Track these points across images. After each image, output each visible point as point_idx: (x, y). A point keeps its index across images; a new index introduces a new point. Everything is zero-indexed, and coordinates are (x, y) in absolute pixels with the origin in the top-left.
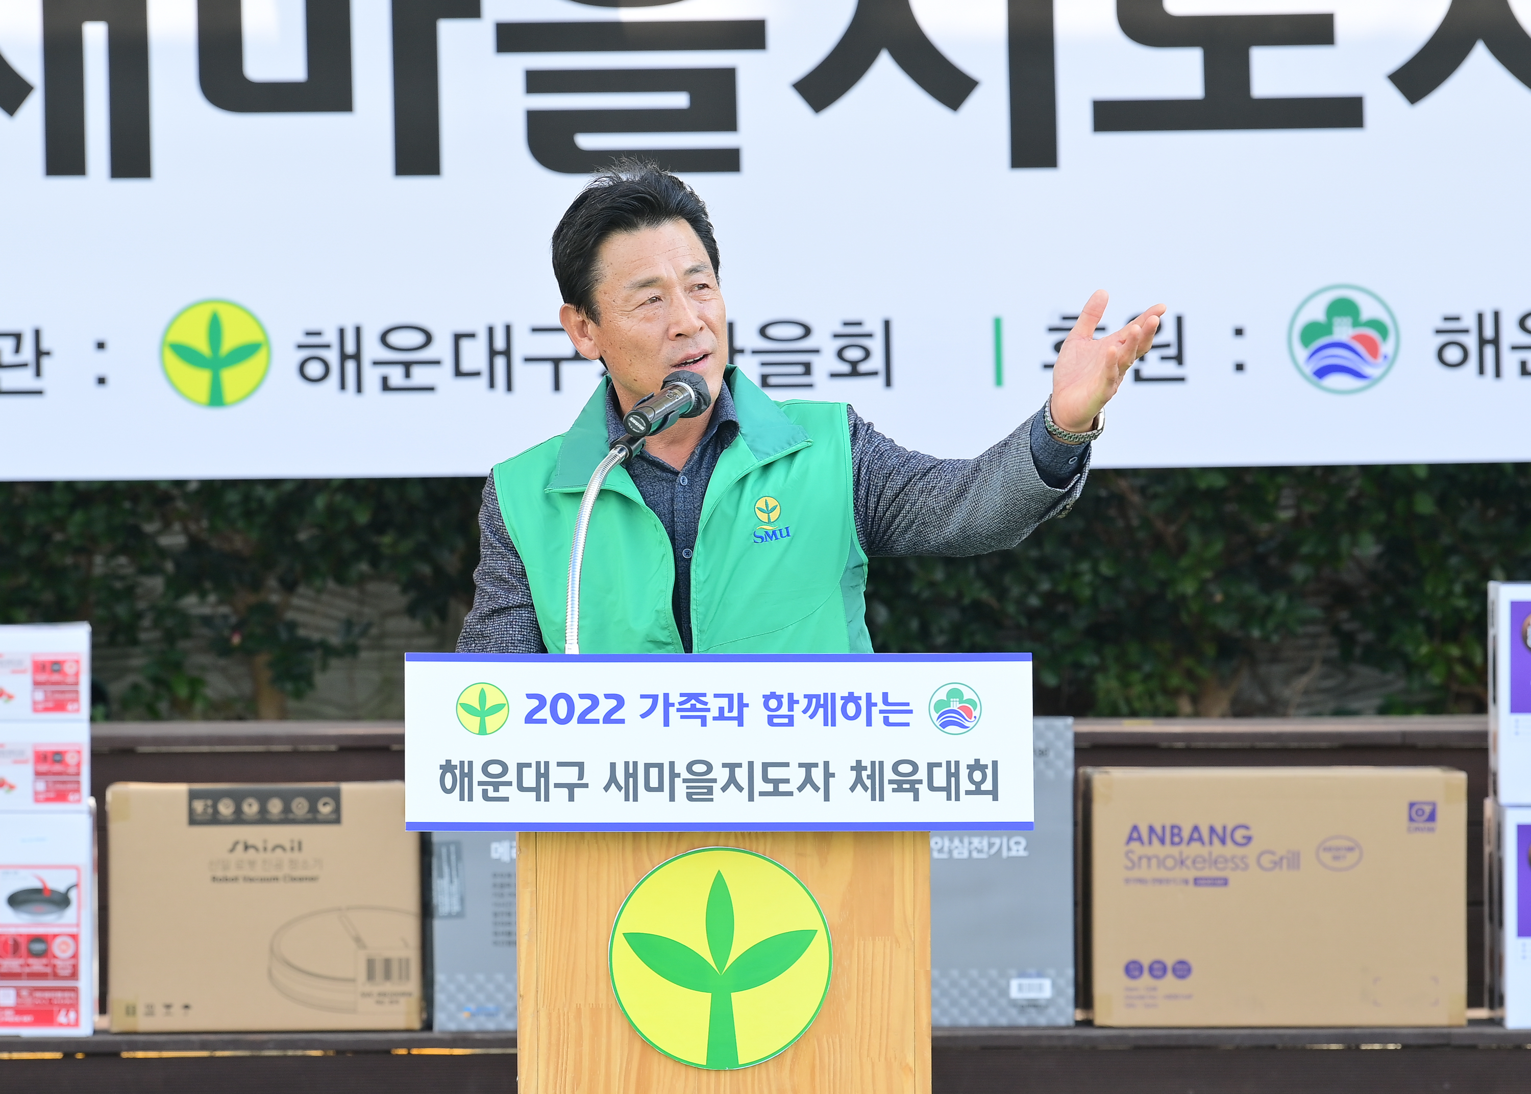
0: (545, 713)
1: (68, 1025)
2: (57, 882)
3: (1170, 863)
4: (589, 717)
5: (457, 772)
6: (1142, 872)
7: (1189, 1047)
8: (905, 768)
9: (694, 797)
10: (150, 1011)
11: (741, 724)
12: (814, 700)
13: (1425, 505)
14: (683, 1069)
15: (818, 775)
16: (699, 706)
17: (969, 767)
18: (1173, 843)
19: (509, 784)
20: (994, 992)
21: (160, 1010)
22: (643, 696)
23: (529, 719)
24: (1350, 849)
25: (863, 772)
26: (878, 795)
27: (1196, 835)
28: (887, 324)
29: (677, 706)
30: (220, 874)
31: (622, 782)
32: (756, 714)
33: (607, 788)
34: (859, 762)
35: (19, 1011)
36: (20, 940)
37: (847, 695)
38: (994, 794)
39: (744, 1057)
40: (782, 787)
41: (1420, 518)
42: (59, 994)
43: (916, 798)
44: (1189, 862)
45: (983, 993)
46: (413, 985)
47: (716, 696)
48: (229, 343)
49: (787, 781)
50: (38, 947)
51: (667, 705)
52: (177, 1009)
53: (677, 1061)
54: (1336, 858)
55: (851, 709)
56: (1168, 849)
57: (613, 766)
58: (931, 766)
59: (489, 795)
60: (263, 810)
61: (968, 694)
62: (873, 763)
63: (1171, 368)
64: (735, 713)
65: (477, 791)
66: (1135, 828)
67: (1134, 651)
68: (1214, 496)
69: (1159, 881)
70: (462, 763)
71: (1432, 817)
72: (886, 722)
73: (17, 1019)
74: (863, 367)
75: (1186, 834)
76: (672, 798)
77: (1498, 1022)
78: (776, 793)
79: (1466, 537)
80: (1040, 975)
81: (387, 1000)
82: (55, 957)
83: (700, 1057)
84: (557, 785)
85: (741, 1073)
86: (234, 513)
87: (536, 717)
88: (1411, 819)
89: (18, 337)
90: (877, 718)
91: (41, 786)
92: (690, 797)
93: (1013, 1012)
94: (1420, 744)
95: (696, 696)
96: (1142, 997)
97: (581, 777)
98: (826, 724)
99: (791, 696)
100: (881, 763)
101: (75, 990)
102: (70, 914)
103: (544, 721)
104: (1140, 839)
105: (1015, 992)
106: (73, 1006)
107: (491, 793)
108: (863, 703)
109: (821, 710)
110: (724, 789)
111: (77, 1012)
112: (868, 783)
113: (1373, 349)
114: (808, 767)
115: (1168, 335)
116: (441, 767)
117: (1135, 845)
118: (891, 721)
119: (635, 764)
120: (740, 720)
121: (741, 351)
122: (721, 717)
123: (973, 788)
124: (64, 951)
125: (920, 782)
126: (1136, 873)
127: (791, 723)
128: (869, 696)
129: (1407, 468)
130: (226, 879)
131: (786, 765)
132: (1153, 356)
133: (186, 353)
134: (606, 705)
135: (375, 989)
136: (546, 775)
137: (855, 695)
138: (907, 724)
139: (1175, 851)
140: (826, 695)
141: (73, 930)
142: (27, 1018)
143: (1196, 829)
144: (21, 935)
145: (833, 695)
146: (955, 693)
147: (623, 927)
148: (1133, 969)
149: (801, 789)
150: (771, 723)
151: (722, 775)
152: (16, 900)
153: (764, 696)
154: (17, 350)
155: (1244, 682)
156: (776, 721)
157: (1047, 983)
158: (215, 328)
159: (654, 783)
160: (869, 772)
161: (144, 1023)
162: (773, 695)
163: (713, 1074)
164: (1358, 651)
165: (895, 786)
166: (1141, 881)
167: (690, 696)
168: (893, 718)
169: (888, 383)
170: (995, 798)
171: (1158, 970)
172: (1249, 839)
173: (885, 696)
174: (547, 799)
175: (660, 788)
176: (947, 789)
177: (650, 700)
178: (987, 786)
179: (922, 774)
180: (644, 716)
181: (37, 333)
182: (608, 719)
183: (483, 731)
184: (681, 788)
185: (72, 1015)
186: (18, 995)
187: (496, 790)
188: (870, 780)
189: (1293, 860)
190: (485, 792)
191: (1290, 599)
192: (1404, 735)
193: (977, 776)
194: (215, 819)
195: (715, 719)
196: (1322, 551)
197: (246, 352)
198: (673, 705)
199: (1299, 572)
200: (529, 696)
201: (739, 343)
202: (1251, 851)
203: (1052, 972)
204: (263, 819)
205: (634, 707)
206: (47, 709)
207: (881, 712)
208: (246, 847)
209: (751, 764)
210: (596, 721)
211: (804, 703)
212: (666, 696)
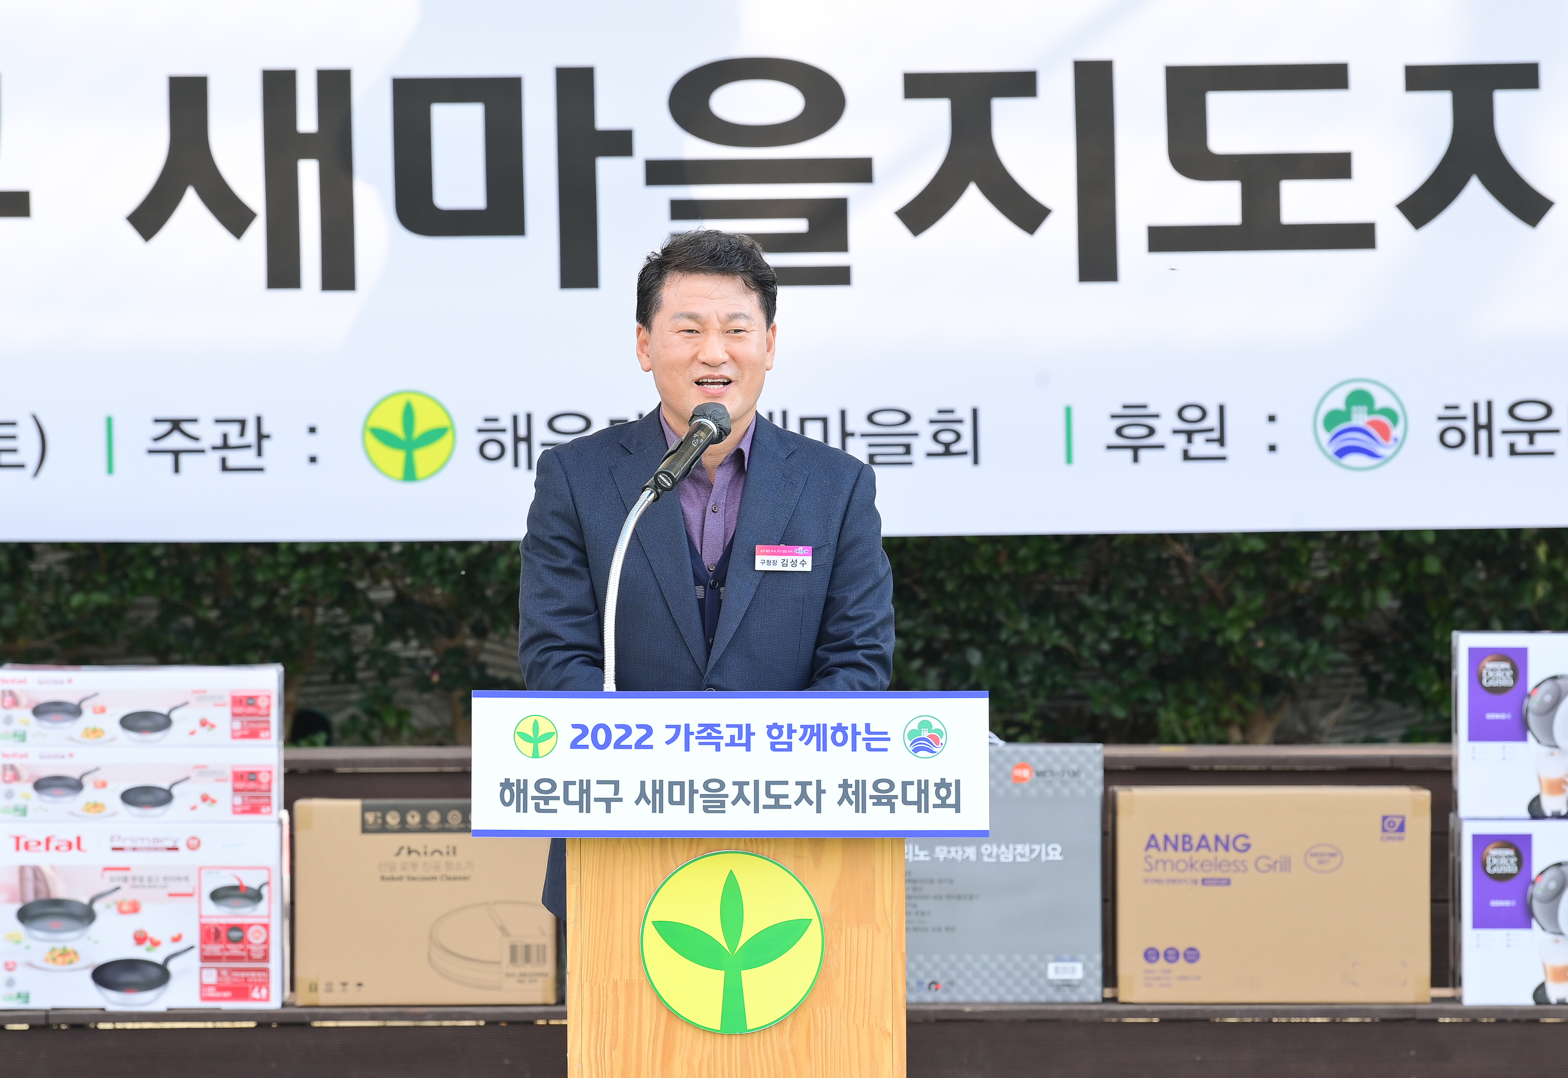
0: (587, 740)
1: (261, 1000)
2: (252, 881)
3: (1182, 866)
4: (623, 743)
5: (515, 788)
6: (1159, 874)
7: (1197, 1021)
8: (884, 786)
9: (709, 809)
10: (329, 988)
11: (748, 749)
12: (809, 730)
13: (1433, 565)
14: (701, 1034)
15: (811, 792)
16: (714, 734)
17: (936, 785)
18: (1184, 850)
19: (557, 798)
20: (1034, 974)
21: (337, 987)
22: (667, 727)
23: (574, 745)
24: (1333, 855)
25: (849, 789)
26: (861, 808)
27: (1203, 842)
28: (975, 412)
29: (696, 734)
30: (387, 874)
31: (650, 797)
32: (761, 741)
33: (637, 802)
34: (845, 781)
35: (220, 988)
36: (220, 928)
37: (836, 726)
38: (957, 807)
39: (752, 1023)
40: (782, 802)
41: (1429, 577)
42: (253, 974)
43: (892, 811)
44: (1198, 866)
45: (1025, 975)
46: (549, 967)
47: (728, 726)
48: (421, 427)
49: (786, 796)
50: (235, 934)
51: (688, 733)
52: (352, 987)
53: (696, 1027)
54: (1321, 862)
55: (839, 737)
56: (1180, 855)
57: (643, 784)
58: (905, 784)
59: (541, 808)
60: (424, 821)
61: (936, 725)
62: (857, 782)
63: (1214, 449)
64: (744, 741)
65: (531, 804)
66: (1153, 837)
67: (1191, 688)
68: (1253, 557)
69: (1173, 881)
70: (518, 781)
71: (1401, 828)
72: (868, 747)
73: (218, 994)
74: (955, 448)
75: (1195, 842)
76: (691, 810)
77: (1457, 1000)
78: (777, 806)
79: (1469, 593)
80: (1073, 959)
81: (527, 979)
82: (250, 943)
83: (716, 1025)
84: (596, 800)
85: (749, 1038)
86: (430, 572)
87: (580, 743)
88: (1384, 830)
89: (243, 423)
90: (861, 744)
91: (238, 800)
92: (706, 809)
93: (1051, 990)
94: (1409, 766)
95: (712, 727)
96: (1158, 979)
97: (616, 792)
98: (818, 749)
99: (790, 726)
100: (864, 782)
101: (266, 970)
102: (262, 907)
103: (586, 747)
104: (1157, 846)
105: (1052, 974)
106: (265, 984)
107: (542, 806)
108: (849, 732)
109: (815, 738)
110: (734, 803)
111: (268, 989)
112: (853, 798)
113: (1385, 433)
114: (804, 785)
115: (1212, 420)
116: (501, 784)
117: (1153, 851)
118: (872, 747)
119: (661, 782)
120: (748, 746)
121: (852, 435)
122: (732, 743)
123: (939, 802)
124: (257, 938)
125: (896, 797)
126: (1153, 875)
127: (790, 749)
128: (854, 726)
129: (1417, 534)
130: (393, 879)
131: (786, 783)
132: (1198, 439)
133: (384, 436)
134: (637, 734)
135: (518, 970)
136: (588, 791)
137: (843, 726)
138: (886, 750)
139: (1186, 856)
140: (818, 725)
141: (265, 921)
142: (227, 994)
143: (1203, 837)
144: (221, 925)
145: (825, 726)
146: (925, 724)
147: (651, 917)
148: (1150, 955)
149: (797, 803)
150: (773, 747)
151: (732, 791)
152: (217, 896)
153: (768, 726)
154: (242, 434)
155: (1286, 714)
156: (777, 746)
157: (1079, 967)
158: (408, 415)
159: (677, 798)
160: (853, 789)
161: (324, 998)
162: (775, 726)
163: (726, 1038)
164: (1382, 689)
165: (875, 801)
166: (1158, 881)
167: (706, 726)
168: (874, 745)
169: (976, 461)
170: (958, 811)
171: (1172, 955)
172: (1248, 846)
173: (868, 726)
174: (588, 811)
175: (682, 802)
176: (918, 803)
177: (673, 731)
178: (951, 800)
179: (898, 791)
180: (668, 742)
181: (259, 420)
182: (639, 745)
183: (536, 755)
184: (698, 802)
185: (264, 991)
186: (219, 975)
187: (546, 803)
188: (854, 796)
189: (1285, 864)
190: (537, 805)
191: (1322, 644)
192: (1392, 759)
193: (943, 792)
194: (383, 828)
195: (727, 745)
196: (1348, 604)
197: (434, 435)
198: (693, 733)
199: (1330, 622)
200: (574, 726)
201: (850, 428)
202: (1250, 856)
203: (1083, 957)
204: (424, 828)
205: (661, 735)
206: (243, 737)
207: (864, 739)
208: (410, 852)
209: (756, 783)
210: (629, 747)
211: (800, 732)
212: (687, 726)
